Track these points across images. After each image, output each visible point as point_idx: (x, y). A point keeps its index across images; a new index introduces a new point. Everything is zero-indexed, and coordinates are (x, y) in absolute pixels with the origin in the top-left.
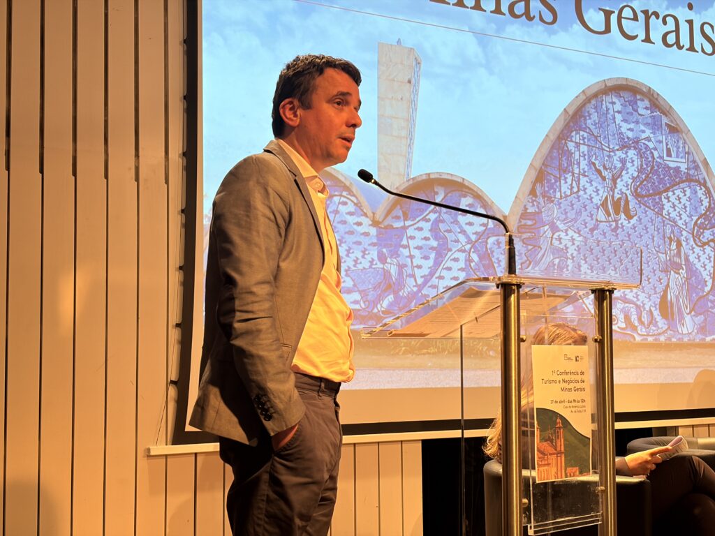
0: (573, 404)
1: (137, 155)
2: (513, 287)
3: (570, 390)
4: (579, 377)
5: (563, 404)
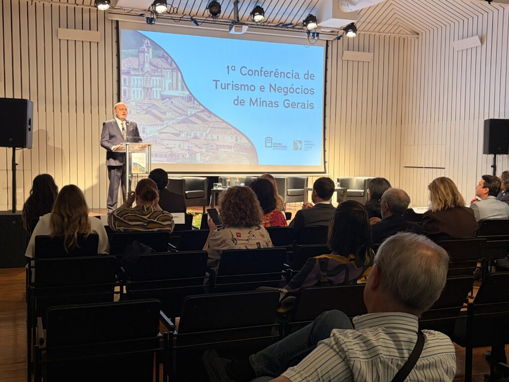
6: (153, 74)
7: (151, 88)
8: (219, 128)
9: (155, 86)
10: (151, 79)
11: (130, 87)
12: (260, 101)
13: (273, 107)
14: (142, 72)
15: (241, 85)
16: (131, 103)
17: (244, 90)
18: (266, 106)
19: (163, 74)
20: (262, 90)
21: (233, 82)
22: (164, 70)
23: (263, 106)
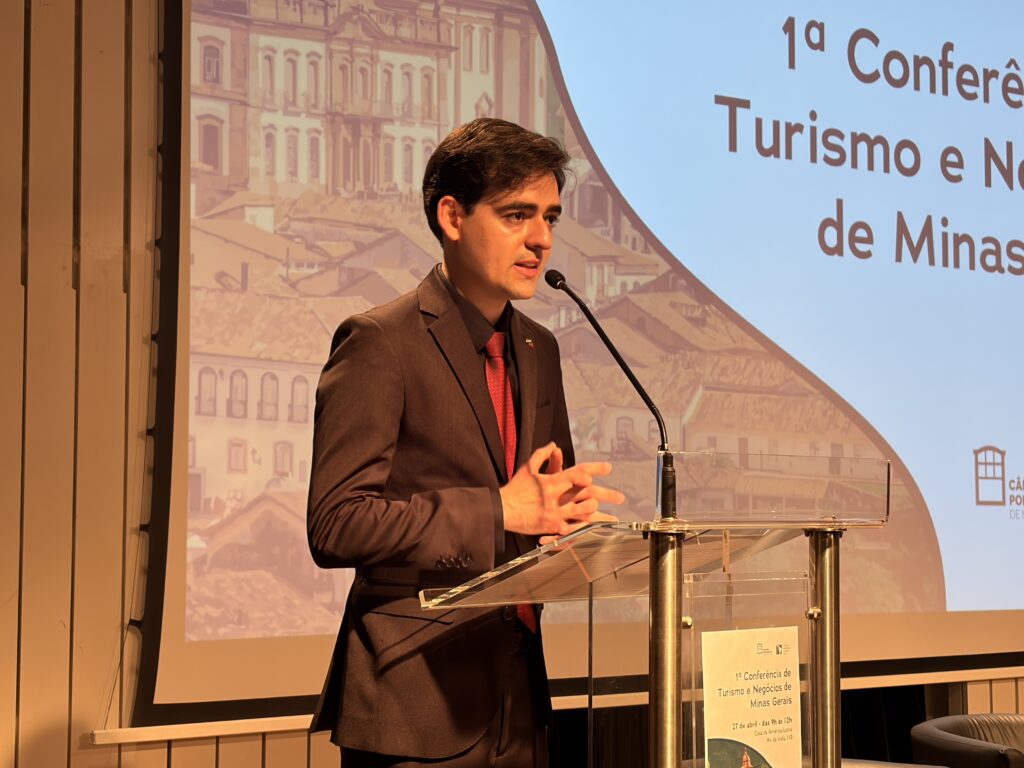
0: (772, 727)
2: (672, 538)
3: (766, 703)
4: (782, 681)
5: (754, 728)
6: (388, 29)
7: (376, 124)
8: (747, 390)
9: (396, 113)
10: (373, 59)
11: (245, 104)
12: (945, 236)
13: (1002, 271)
14: (321, 12)
15: (854, 135)
16: (249, 211)
17: (871, 167)
18: (972, 267)
19: (444, 39)
20: (953, 171)
21: (813, 116)
22: (452, 11)
23: (957, 265)
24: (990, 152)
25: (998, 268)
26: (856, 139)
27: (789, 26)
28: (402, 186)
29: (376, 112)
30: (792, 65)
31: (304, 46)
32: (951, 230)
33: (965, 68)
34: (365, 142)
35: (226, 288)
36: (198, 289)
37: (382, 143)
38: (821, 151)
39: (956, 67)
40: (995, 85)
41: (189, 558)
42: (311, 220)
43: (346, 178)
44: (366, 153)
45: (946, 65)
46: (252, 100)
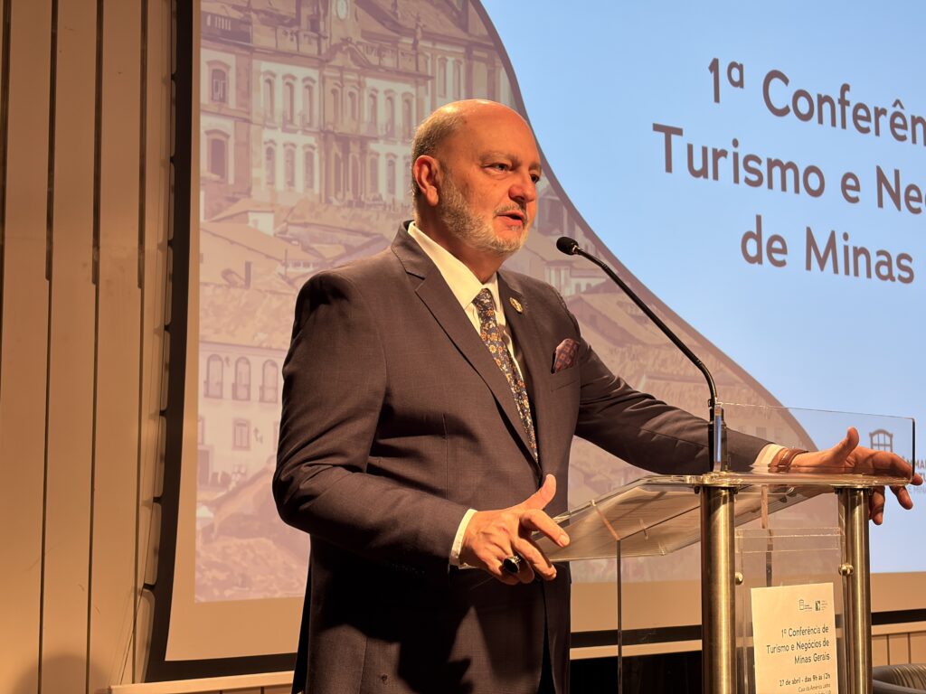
0: (813, 683)
1: (96, 245)
2: (724, 493)
3: (808, 660)
4: (820, 637)
5: (798, 685)
6: (374, 59)
7: (363, 141)
9: (381, 132)
10: (361, 85)
11: (248, 121)
12: (846, 248)
13: (893, 279)
14: (315, 42)
15: (769, 161)
16: (252, 217)
17: (784, 188)
18: (869, 275)
19: (422, 69)
20: (852, 194)
21: (735, 143)
22: (429, 45)
23: (856, 274)
24: (881, 178)
25: (890, 277)
26: (772, 164)
27: (714, 67)
28: (386, 197)
29: (363, 131)
30: (717, 99)
31: (301, 72)
32: (851, 244)
33: (860, 106)
34: (354, 158)
35: (232, 284)
36: (206, 284)
37: (368, 158)
38: (743, 173)
39: (853, 105)
40: (885, 122)
41: (199, 527)
42: (306, 225)
43: (337, 189)
44: (355, 167)
45: (844, 103)
46: (254, 118)
